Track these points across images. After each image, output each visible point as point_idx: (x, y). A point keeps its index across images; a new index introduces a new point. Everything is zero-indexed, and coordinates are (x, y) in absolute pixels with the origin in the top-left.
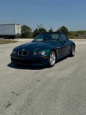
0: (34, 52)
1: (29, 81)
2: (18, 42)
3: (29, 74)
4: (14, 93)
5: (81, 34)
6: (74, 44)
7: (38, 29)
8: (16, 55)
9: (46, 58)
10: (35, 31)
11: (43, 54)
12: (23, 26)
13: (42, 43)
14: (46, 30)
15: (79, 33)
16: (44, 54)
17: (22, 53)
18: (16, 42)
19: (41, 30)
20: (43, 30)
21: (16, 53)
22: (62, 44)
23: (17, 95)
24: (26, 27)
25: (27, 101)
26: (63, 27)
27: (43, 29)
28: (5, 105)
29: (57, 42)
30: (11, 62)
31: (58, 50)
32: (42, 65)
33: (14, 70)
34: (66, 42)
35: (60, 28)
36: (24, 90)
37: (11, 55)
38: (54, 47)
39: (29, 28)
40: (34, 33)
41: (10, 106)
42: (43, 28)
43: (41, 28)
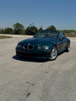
0: (39, 47)
1: (38, 73)
2: (13, 38)
3: (35, 66)
4: (29, 83)
5: (67, 33)
6: (70, 41)
7: (30, 27)
8: (22, 49)
9: (49, 52)
10: (27, 29)
11: (46, 48)
12: (17, 24)
13: (43, 39)
14: (37, 28)
15: (65, 32)
16: (48, 48)
17: (28, 47)
18: (11, 37)
19: (33, 28)
21: (22, 47)
22: (61, 40)
23: (32, 85)
24: (19, 24)
25: (44, 90)
26: (52, 26)
27: (35, 27)
28: (25, 94)
29: (57, 38)
30: (16, 55)
31: (58, 46)
33: (20, 62)
34: (64, 38)
35: (49, 27)
36: (36, 80)
37: (17, 48)
38: (55, 43)
39: (22, 26)
40: (26, 30)
41: (30, 95)
43: (33, 26)
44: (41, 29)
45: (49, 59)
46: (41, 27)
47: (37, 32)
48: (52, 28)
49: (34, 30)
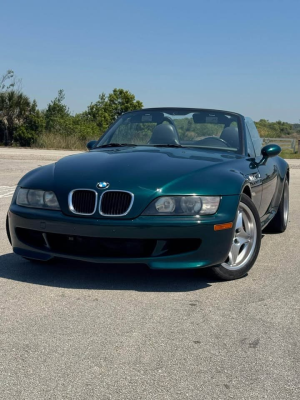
9: (224, 227)
11: (206, 207)
14: (35, 105)
16: (215, 208)
17: (99, 203)
19: (7, 104)
20: (18, 104)
26: (121, 92)
27: (20, 97)
32: (199, 265)
35: (102, 97)
42: (17, 94)
43: (10, 90)
44: (56, 110)
45: (217, 269)
46: (57, 95)
47: (33, 126)
48: (122, 104)
49: (19, 117)
